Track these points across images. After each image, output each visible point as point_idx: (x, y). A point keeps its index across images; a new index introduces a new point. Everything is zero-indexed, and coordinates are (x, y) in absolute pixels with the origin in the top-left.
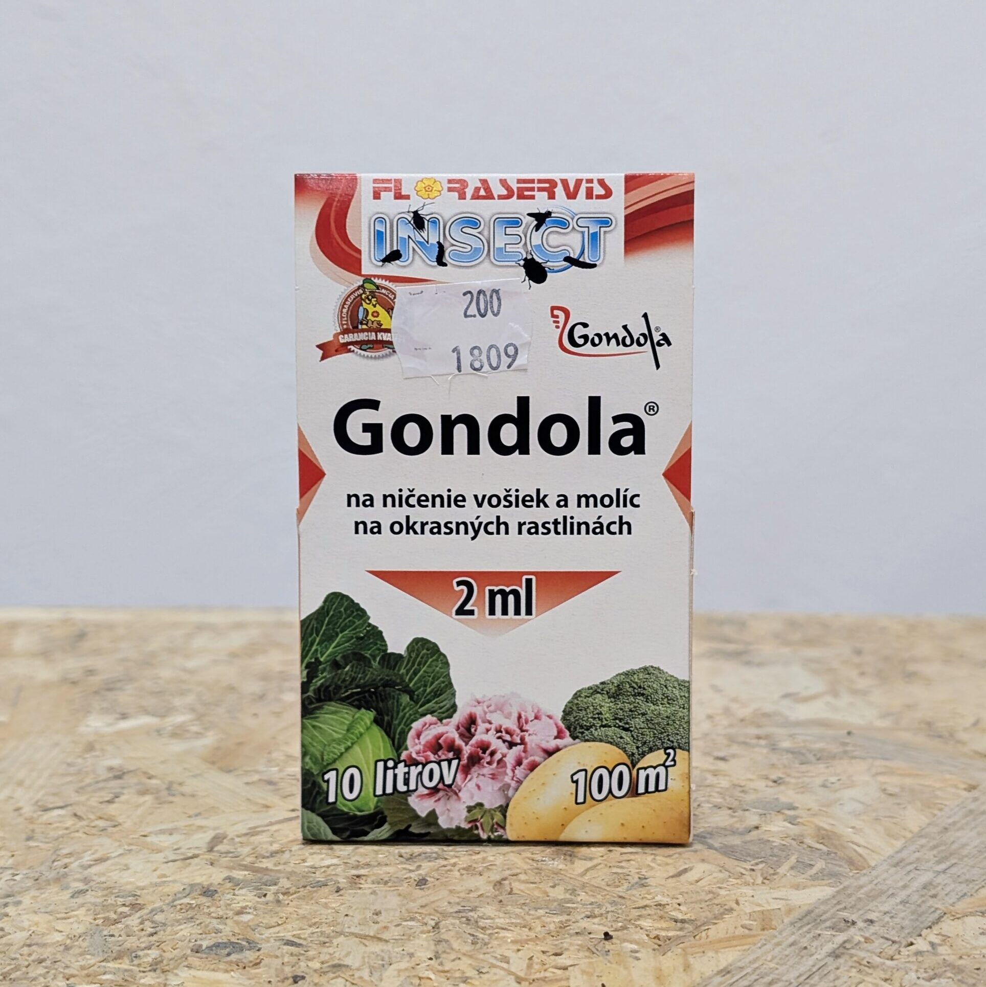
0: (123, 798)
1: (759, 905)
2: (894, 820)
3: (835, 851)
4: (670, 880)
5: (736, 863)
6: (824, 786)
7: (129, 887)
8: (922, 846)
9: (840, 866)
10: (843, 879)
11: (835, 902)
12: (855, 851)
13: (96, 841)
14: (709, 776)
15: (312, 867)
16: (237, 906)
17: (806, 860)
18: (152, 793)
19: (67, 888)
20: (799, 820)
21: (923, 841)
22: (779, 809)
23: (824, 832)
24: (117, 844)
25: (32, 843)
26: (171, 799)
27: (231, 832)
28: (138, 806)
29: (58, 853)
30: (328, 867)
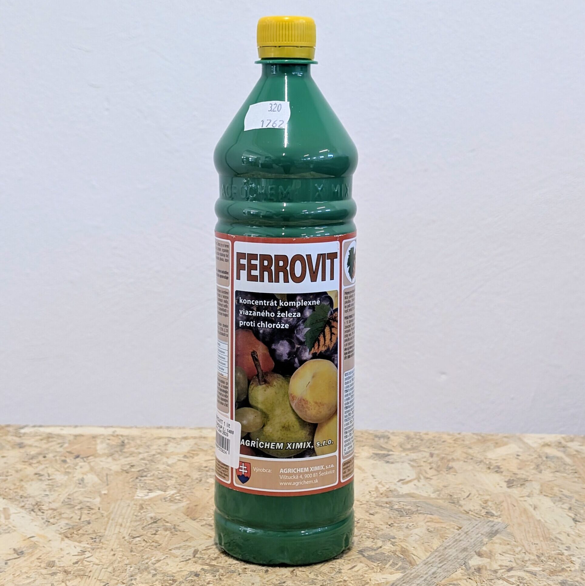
0: (159, 532)
1: (377, 581)
2: (428, 544)
3: (406, 557)
4: (349, 571)
5: (372, 563)
6: (407, 528)
7: (170, 573)
8: (436, 556)
9: (406, 564)
10: (407, 570)
11: (402, 580)
12: (413, 558)
13: (155, 553)
14: (366, 522)
15: (229, 564)
16: (207, 581)
17: (395, 562)
18: (169, 531)
19: (150, 573)
20: (396, 544)
21: (437, 553)
22: (390, 539)
23: (403, 549)
24: (162, 553)
25: (133, 554)
26: (176, 533)
27: (200, 548)
28: (165, 536)
29: (143, 557)
30: (235, 564)
